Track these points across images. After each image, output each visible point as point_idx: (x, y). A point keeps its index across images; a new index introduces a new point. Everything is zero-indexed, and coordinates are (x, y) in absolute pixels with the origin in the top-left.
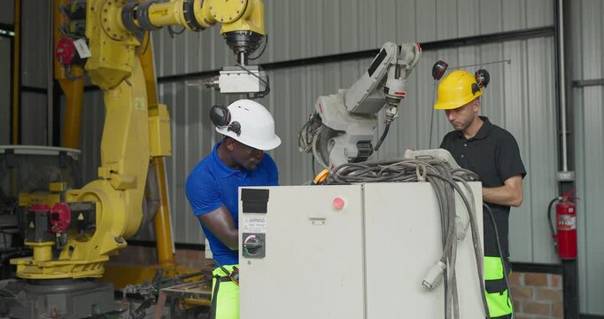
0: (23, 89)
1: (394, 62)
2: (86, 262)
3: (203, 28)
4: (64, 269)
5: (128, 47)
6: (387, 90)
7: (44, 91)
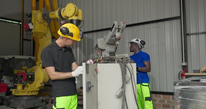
0: (24, 40)
1: (117, 27)
2: (32, 90)
3: (65, 19)
4: (26, 92)
5: (45, 25)
6: (115, 36)
7: (30, 40)
